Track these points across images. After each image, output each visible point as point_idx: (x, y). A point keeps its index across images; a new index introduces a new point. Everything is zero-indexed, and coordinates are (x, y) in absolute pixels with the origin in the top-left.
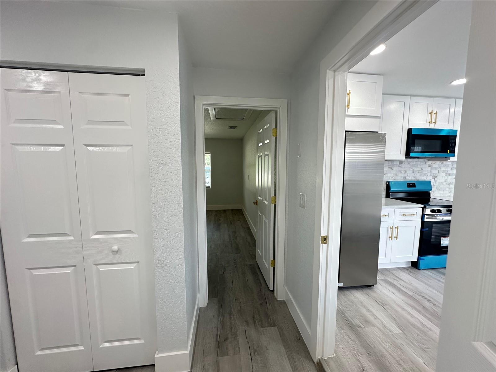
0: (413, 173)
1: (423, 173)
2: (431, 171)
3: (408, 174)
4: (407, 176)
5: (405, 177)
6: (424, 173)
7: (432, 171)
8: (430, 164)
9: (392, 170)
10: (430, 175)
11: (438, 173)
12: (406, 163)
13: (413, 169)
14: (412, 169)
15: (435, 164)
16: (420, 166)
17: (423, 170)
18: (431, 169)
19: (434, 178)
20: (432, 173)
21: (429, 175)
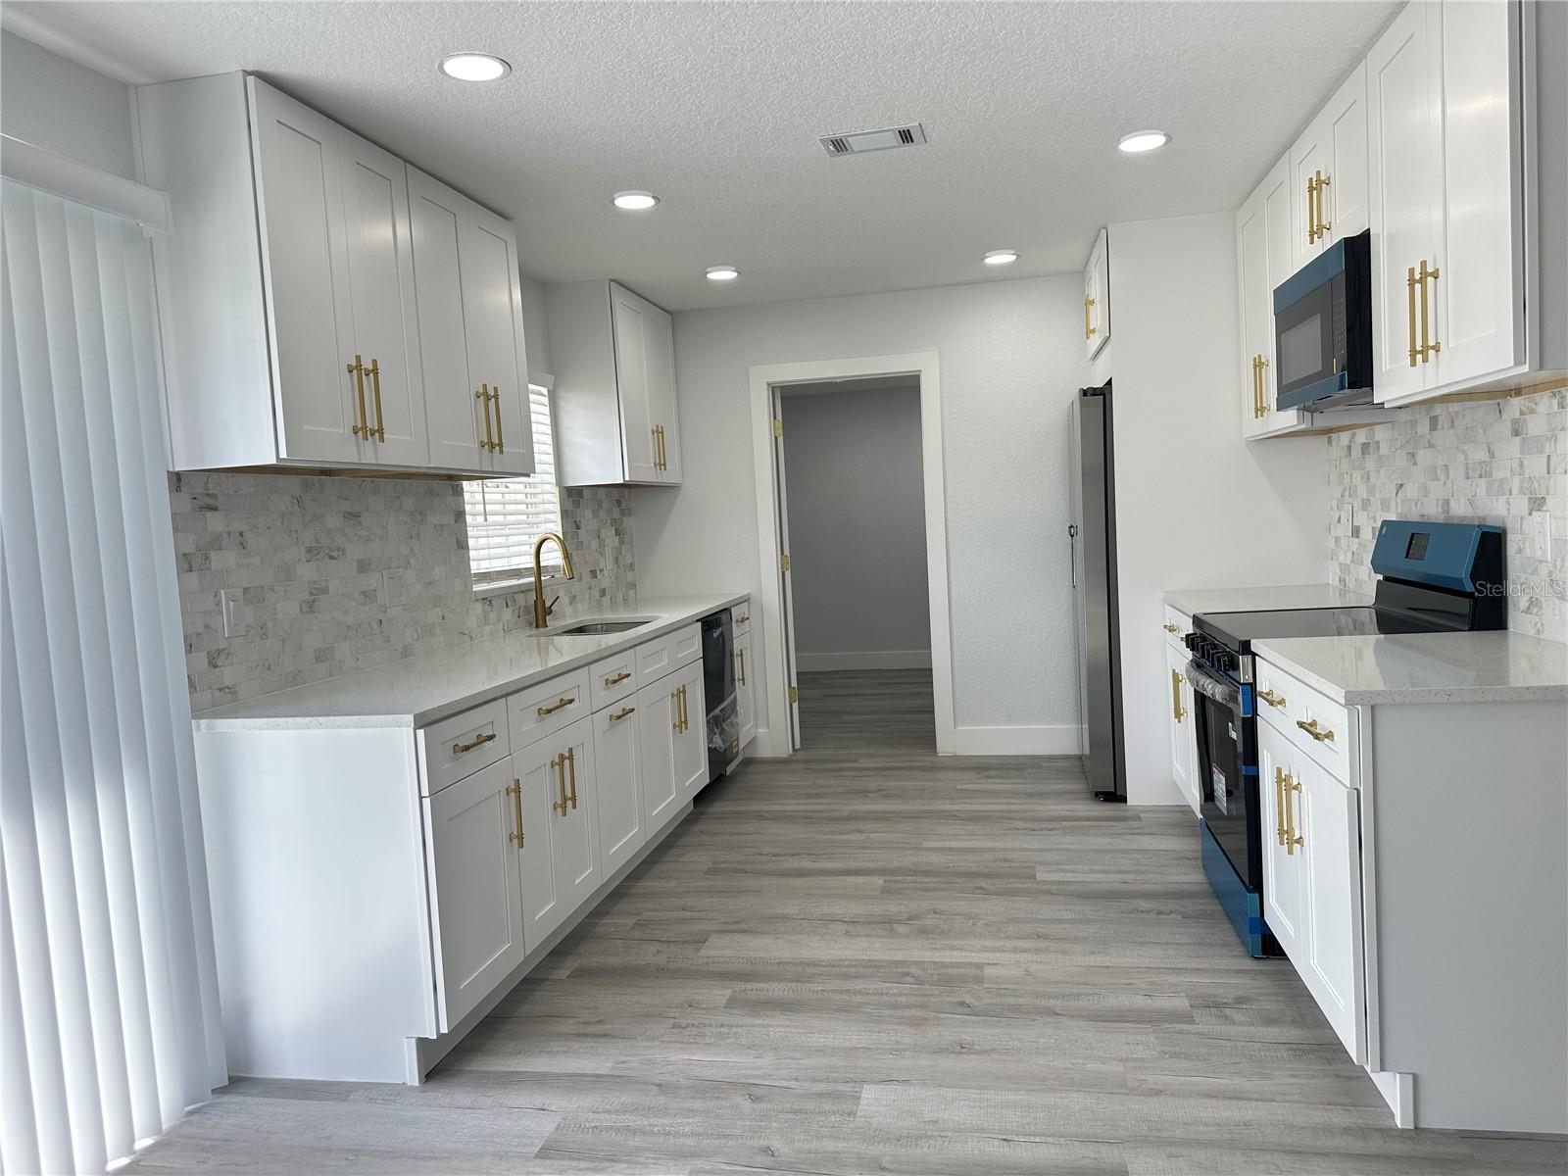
0: (1468, 478)
1: (1494, 478)
2: (1521, 465)
3: (1453, 483)
4: (1453, 496)
5: (1447, 502)
6: (1498, 475)
7: (1525, 462)
8: (1518, 416)
9: (1415, 464)
10: (1522, 491)
11: (1549, 473)
12: (1445, 427)
13: (1466, 458)
14: (1464, 452)
15: (1533, 411)
16: (1485, 432)
17: (1494, 457)
18: (1522, 453)
19: (1537, 504)
20: (1527, 476)
21: (1515, 485)
